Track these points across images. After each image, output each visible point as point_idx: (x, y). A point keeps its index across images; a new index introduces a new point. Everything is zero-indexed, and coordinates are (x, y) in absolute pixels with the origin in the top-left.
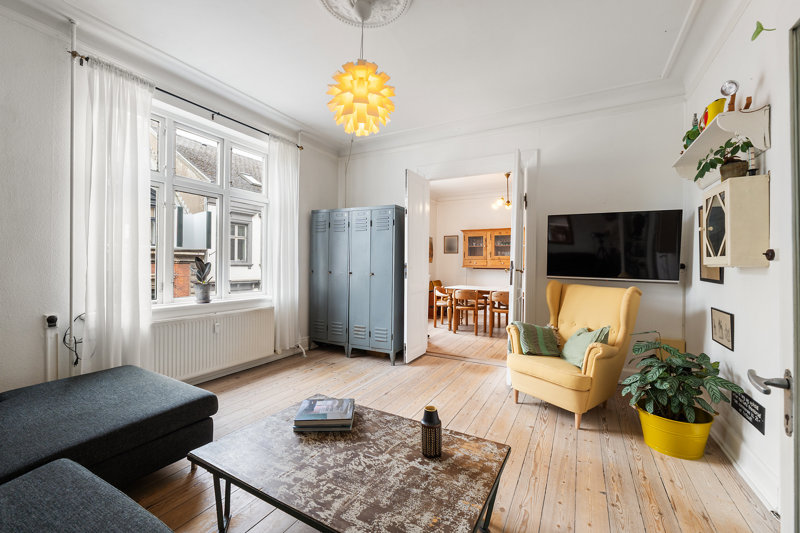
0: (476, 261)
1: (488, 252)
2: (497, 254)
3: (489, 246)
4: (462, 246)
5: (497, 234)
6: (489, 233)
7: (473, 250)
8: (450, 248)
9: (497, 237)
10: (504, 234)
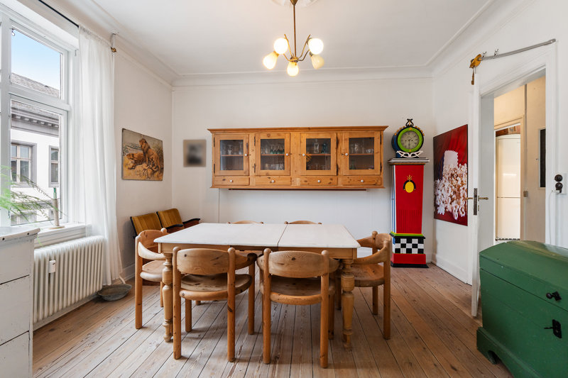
0: (234, 178)
1: (252, 164)
2: (263, 168)
3: (253, 155)
4: (210, 155)
5: (264, 136)
6: (252, 136)
7: (230, 163)
8: (193, 159)
9: (263, 141)
10: (274, 136)
